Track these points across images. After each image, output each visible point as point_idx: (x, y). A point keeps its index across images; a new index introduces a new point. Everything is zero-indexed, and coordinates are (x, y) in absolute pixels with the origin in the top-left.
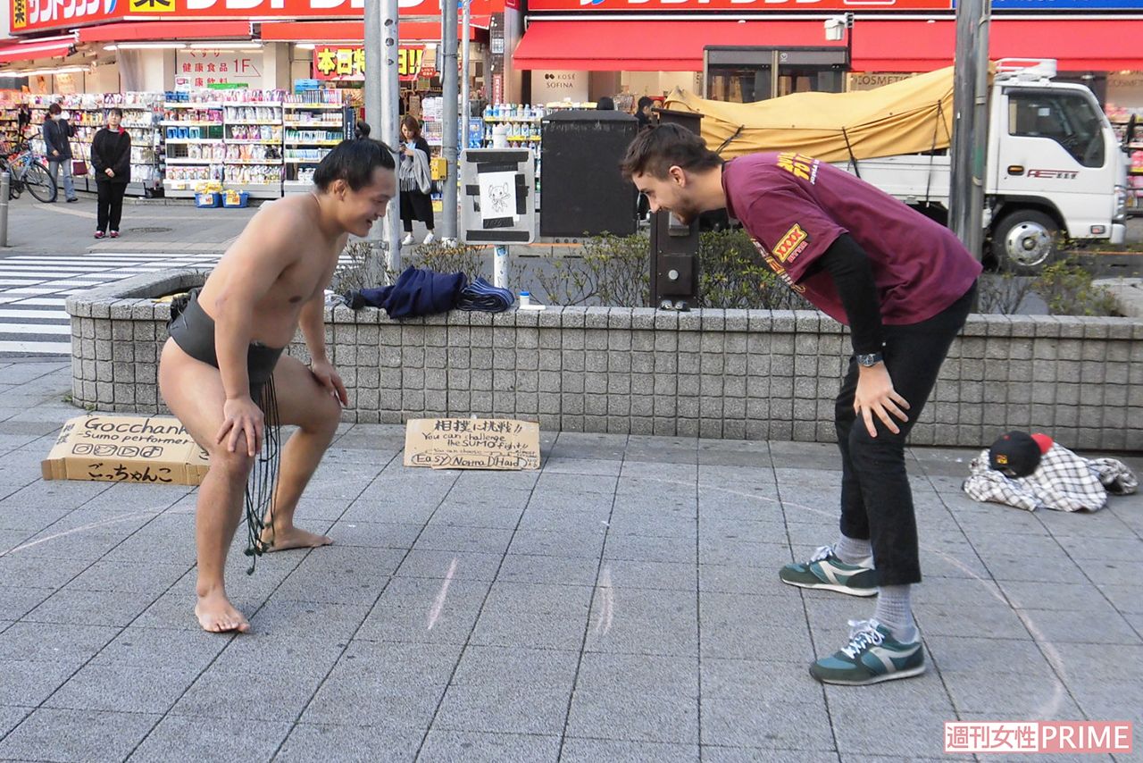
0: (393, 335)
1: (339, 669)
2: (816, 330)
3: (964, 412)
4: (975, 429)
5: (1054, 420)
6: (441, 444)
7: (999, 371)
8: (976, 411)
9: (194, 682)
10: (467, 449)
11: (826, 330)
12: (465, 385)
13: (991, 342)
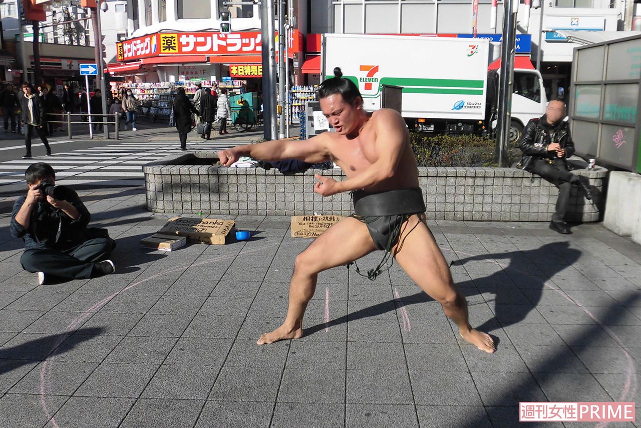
0: (281, 179)
1: (290, 361)
2: (455, 175)
3: (513, 207)
4: (517, 214)
5: (548, 210)
6: (306, 227)
7: (527, 191)
8: (517, 207)
9: (218, 375)
10: (317, 229)
11: (459, 176)
12: (311, 199)
13: (524, 179)
